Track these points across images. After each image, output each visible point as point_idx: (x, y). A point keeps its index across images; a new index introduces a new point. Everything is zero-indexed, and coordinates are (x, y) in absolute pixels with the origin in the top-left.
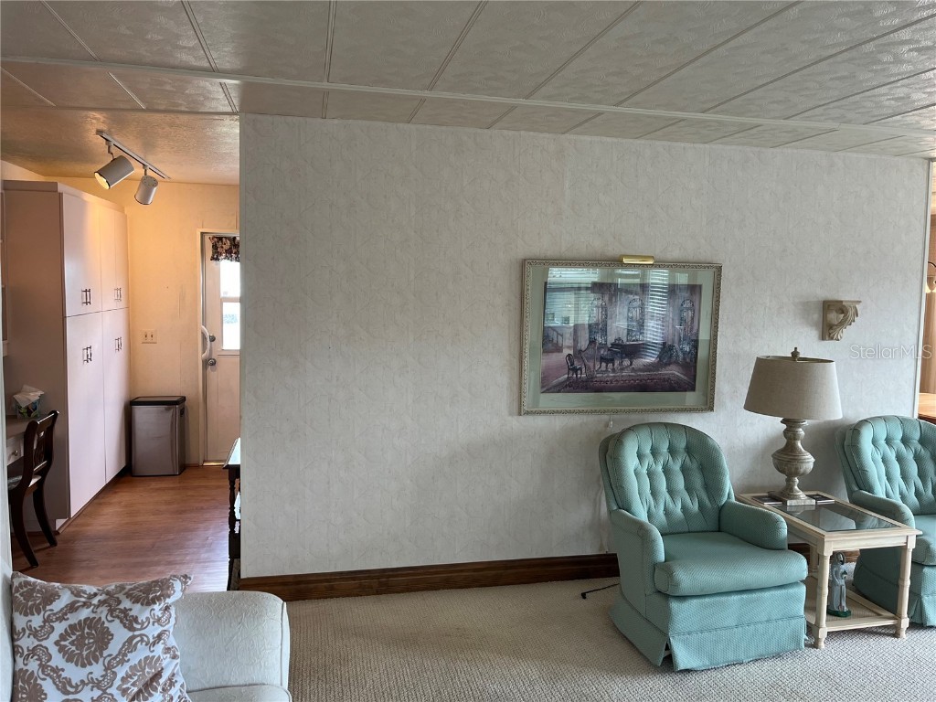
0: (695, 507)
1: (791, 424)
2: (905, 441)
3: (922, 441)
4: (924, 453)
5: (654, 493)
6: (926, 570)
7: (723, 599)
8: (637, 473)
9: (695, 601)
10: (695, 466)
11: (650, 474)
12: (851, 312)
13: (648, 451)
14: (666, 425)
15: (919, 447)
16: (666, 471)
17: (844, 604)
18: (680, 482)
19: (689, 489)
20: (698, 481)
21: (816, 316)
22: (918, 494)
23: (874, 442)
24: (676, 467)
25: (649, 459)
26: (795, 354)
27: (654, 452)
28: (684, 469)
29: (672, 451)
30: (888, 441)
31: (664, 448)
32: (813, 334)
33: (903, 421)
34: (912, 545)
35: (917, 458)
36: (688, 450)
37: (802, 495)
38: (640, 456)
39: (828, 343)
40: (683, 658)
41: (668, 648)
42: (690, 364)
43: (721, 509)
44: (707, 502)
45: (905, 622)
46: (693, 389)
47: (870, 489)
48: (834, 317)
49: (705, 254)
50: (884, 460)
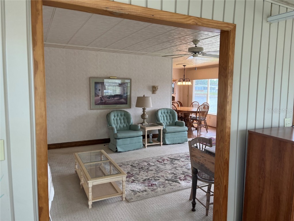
0: (125, 126)
1: (144, 109)
2: (167, 113)
3: (170, 113)
4: (171, 115)
5: (117, 123)
6: (166, 134)
7: (127, 139)
8: (113, 119)
9: (121, 139)
10: (126, 118)
11: (117, 120)
12: (157, 88)
13: (116, 115)
14: (120, 110)
15: (170, 114)
16: (120, 119)
17: (152, 141)
18: (123, 121)
19: (124, 122)
20: (126, 121)
21: (151, 89)
22: (169, 122)
23: (161, 113)
24: (122, 118)
25: (116, 117)
26: (144, 96)
27: (118, 116)
28: (124, 119)
29: (121, 115)
30: (164, 113)
31: (120, 115)
32: (151, 93)
33: (167, 109)
34: (162, 129)
35: (169, 116)
36: (124, 115)
37: (146, 122)
38: (114, 116)
39: (154, 95)
40: (119, 149)
41: (116, 148)
42: (126, 99)
43: (130, 126)
44: (128, 125)
45: (162, 143)
46: (127, 104)
47: (159, 121)
48: (154, 89)
49: (128, 77)
50: (163, 116)
